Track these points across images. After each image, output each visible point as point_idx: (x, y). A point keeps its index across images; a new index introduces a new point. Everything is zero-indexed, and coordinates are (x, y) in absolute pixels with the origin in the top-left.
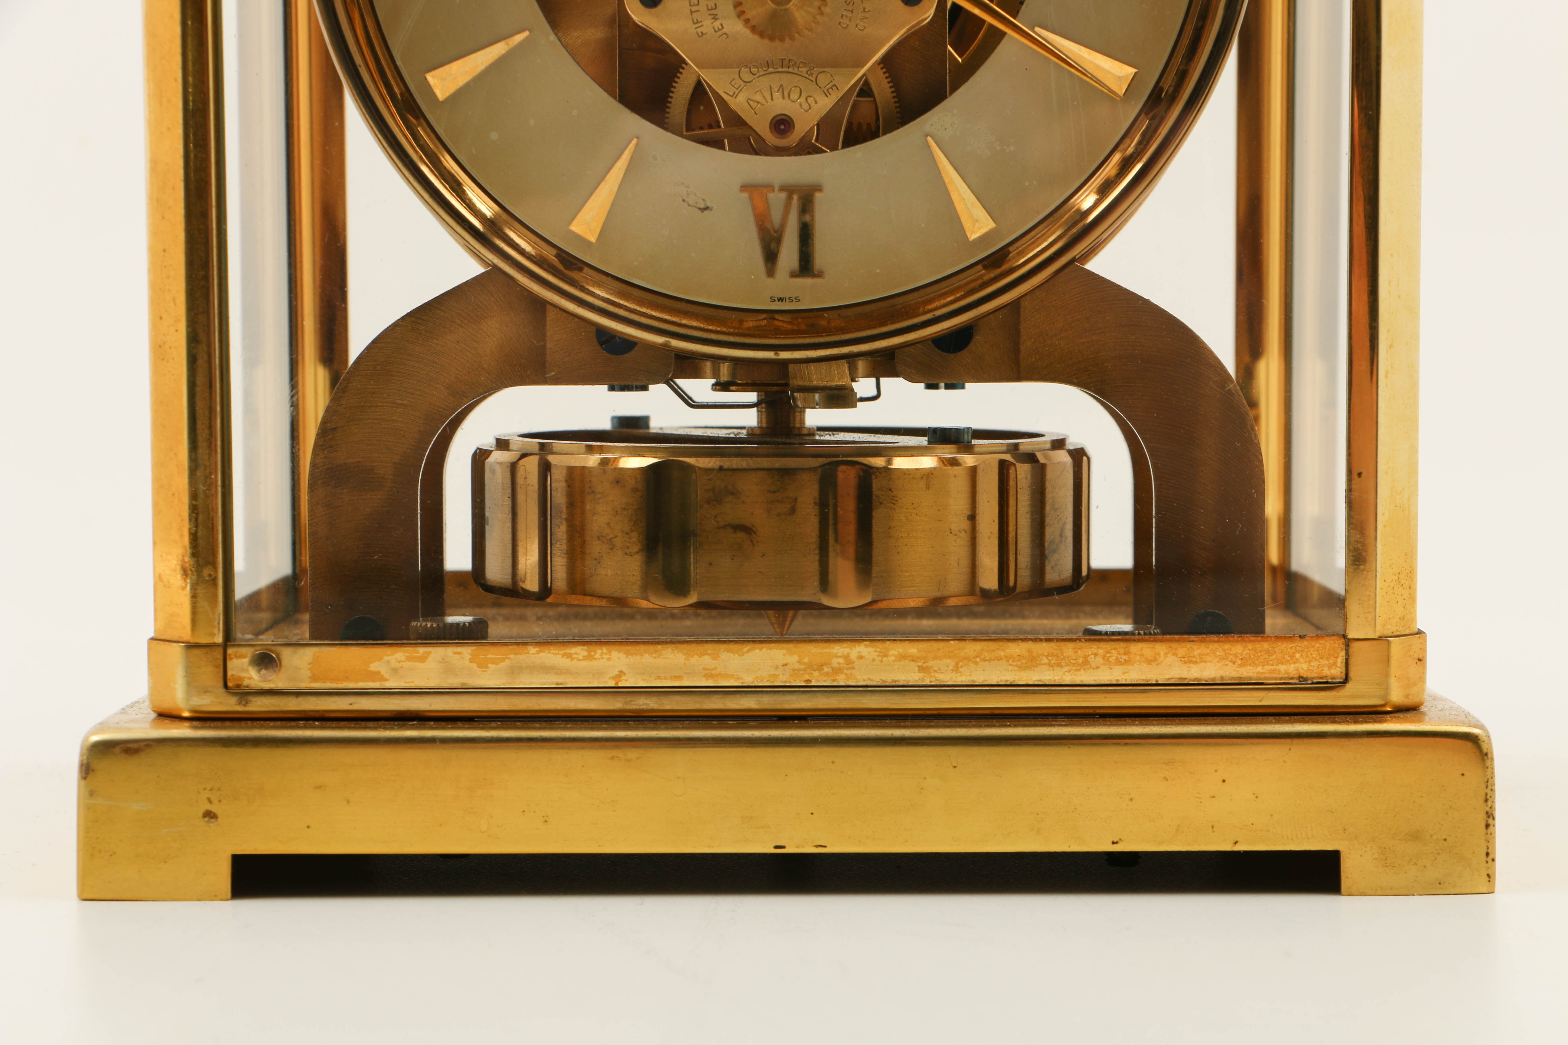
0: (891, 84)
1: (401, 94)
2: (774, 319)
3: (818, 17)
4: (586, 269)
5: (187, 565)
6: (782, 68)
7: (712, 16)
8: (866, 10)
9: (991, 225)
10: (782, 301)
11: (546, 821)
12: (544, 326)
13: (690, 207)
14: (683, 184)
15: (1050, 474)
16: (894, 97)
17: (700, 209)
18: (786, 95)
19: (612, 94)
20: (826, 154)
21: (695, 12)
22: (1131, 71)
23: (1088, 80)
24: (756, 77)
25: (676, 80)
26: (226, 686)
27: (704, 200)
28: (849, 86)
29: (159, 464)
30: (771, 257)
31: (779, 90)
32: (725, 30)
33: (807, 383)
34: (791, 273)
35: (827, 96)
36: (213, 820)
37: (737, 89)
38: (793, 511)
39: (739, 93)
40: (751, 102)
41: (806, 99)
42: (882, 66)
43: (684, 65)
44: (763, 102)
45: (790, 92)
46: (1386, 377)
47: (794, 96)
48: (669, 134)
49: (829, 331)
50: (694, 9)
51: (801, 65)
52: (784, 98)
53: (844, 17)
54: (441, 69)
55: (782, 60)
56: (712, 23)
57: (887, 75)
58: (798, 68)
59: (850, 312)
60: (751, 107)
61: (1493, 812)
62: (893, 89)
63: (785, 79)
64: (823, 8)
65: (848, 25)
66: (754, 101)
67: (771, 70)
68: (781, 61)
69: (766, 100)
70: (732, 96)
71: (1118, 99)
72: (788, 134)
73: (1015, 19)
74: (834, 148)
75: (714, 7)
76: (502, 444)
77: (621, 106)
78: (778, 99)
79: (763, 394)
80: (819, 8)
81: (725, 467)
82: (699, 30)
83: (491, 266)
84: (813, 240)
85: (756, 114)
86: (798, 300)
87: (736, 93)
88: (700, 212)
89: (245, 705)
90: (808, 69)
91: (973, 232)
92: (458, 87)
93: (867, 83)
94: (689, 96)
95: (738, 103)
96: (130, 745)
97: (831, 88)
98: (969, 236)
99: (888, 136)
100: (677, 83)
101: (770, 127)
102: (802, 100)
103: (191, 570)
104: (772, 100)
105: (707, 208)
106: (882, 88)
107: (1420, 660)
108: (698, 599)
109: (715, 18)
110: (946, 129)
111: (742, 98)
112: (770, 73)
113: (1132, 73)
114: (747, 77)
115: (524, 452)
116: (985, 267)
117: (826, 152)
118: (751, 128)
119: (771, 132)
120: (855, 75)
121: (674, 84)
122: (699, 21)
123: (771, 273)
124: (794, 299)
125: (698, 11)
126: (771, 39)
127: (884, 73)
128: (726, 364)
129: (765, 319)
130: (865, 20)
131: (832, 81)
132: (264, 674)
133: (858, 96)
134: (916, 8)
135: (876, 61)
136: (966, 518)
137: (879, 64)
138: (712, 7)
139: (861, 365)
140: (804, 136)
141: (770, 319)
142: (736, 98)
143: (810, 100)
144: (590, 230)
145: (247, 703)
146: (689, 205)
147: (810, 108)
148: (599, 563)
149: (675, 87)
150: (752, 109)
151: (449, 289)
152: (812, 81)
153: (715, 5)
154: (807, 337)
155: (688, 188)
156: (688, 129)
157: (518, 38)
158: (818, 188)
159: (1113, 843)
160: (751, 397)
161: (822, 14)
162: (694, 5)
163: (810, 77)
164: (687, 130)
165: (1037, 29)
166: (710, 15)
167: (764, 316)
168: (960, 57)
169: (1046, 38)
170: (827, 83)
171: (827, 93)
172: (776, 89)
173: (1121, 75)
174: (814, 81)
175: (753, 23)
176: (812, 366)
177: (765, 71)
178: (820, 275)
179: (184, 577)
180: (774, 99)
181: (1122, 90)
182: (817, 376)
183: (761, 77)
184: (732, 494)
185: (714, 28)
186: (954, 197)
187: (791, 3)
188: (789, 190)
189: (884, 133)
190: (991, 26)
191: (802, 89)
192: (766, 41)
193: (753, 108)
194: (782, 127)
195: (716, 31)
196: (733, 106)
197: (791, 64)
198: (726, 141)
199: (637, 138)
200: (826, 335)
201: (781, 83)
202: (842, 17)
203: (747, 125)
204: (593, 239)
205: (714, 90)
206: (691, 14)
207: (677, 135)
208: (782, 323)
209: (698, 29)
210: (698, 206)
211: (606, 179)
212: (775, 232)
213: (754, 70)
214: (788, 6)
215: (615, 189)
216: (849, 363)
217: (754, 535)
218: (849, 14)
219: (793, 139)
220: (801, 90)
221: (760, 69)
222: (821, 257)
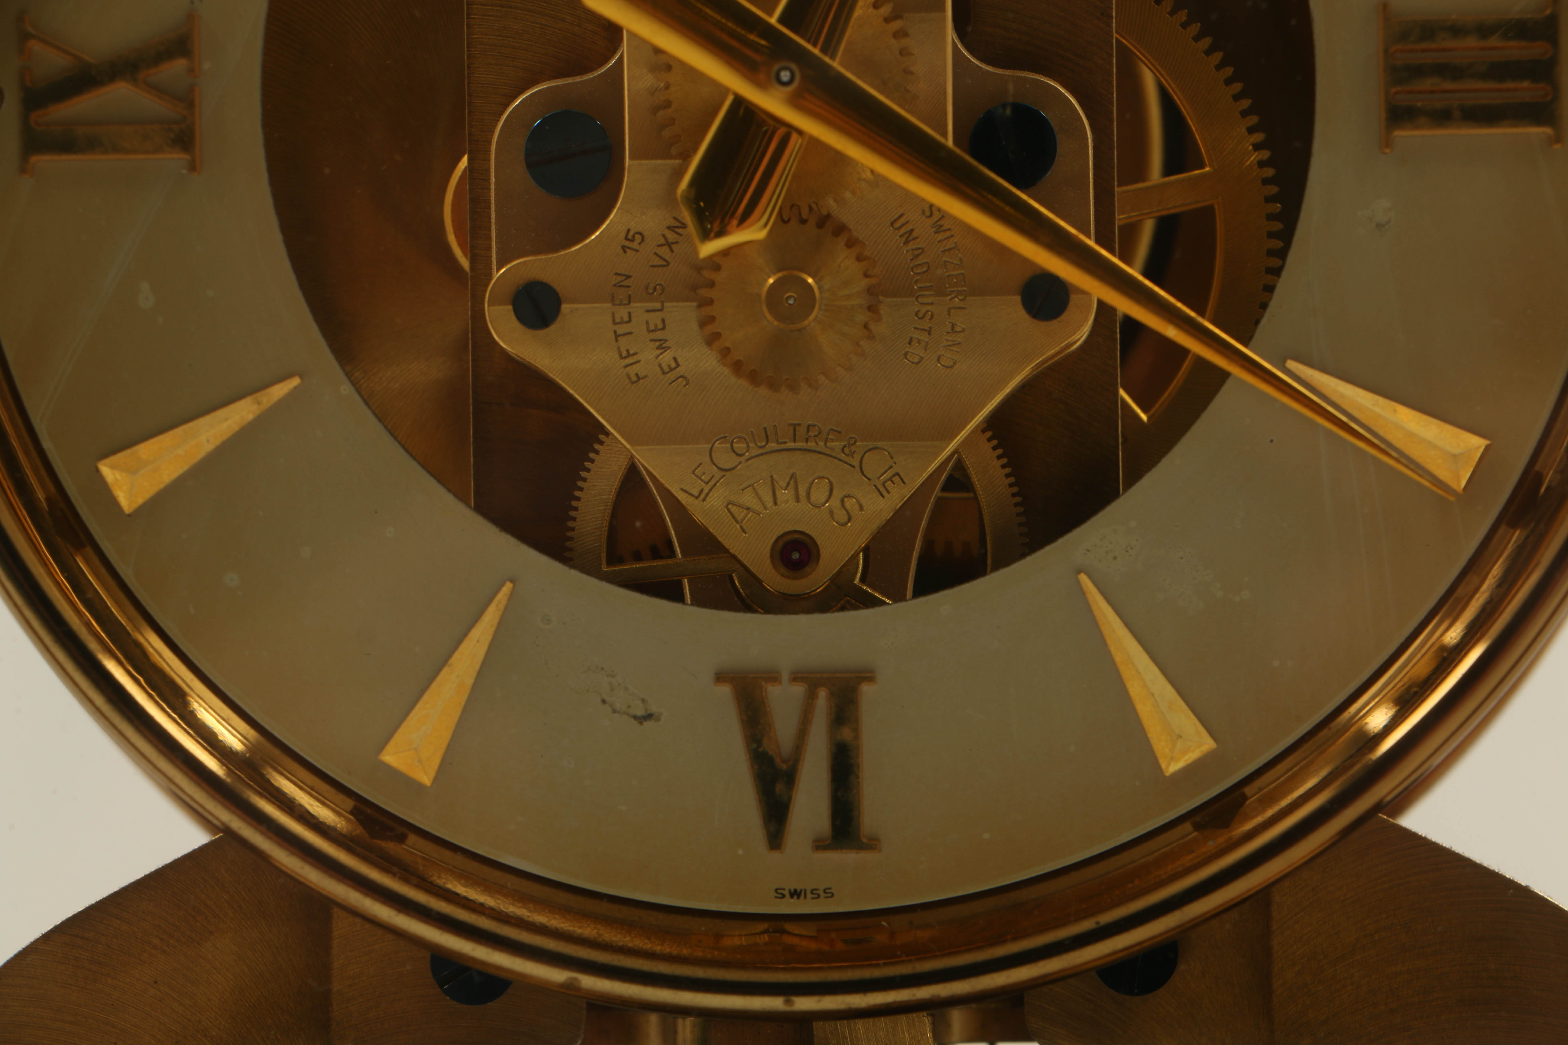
0: (1008, 470)
1: (48, 499)
2: (783, 932)
3: (862, 343)
4: (412, 838)
6: (795, 441)
7: (658, 344)
8: (958, 329)
9: (1208, 744)
10: (798, 898)
13: (616, 715)
14: (602, 669)
16: (1014, 495)
17: (635, 717)
18: (802, 493)
19: (462, 497)
20: (886, 608)
21: (624, 335)
22: (1476, 444)
23: (1392, 461)
24: (743, 459)
25: (588, 464)
27: (643, 701)
28: (925, 475)
30: (776, 812)
31: (788, 484)
32: (681, 371)
34: (816, 841)
35: (883, 496)
37: (707, 483)
39: (711, 490)
40: (733, 509)
41: (842, 501)
42: (989, 434)
43: (602, 437)
44: (758, 507)
45: (810, 488)
47: (819, 494)
48: (574, 573)
49: (891, 956)
50: (621, 330)
51: (831, 437)
52: (798, 500)
53: (915, 342)
54: (128, 452)
55: (795, 426)
56: (657, 357)
57: (1000, 451)
58: (826, 441)
59: (932, 917)
60: (734, 517)
62: (1012, 480)
63: (801, 463)
64: (872, 326)
65: (922, 358)
66: (738, 506)
67: (773, 445)
68: (792, 428)
69: (763, 504)
70: (697, 498)
71: (1452, 499)
72: (808, 569)
73: (1246, 345)
74: (898, 597)
75: (660, 326)
77: (479, 520)
78: (787, 501)
80: (866, 326)
82: (632, 370)
83: (221, 831)
84: (858, 777)
85: (745, 532)
86: (829, 893)
87: (705, 492)
88: (635, 722)
90: (846, 443)
91: (1172, 758)
92: (162, 486)
93: (959, 466)
94: (612, 497)
95: (710, 511)
97: (890, 479)
98: (1163, 766)
99: (1003, 572)
100: (588, 470)
101: (772, 557)
102: (835, 502)
104: (775, 504)
105: (649, 717)
106: (990, 483)
109: (662, 346)
110: (1115, 558)
111: (716, 500)
112: (772, 452)
113: (1479, 447)
114: (726, 460)
116: (1197, 827)
117: (884, 603)
118: (733, 556)
119: (774, 566)
120: (937, 455)
121: (584, 474)
122: (631, 352)
123: (776, 838)
124: (821, 892)
125: (630, 333)
126: (773, 386)
127: (994, 448)
128: (689, 1021)
129: (765, 932)
130: (955, 349)
131: (891, 467)
133: (944, 489)
134: (1054, 324)
135: (977, 426)
137: (985, 431)
138: (656, 325)
139: (957, 1017)
140: (840, 572)
141: (775, 932)
142: (704, 500)
143: (850, 503)
144: (420, 761)
146: (614, 711)
147: (849, 520)
149: (584, 480)
150: (736, 521)
151: (138, 878)
152: (853, 467)
153: (664, 322)
154: (847, 967)
155: (613, 676)
156: (612, 560)
157: (280, 391)
158: (867, 676)
161: (871, 337)
162: (621, 323)
163: (849, 460)
164: (610, 563)
165: (1291, 365)
166: (653, 340)
167: (764, 926)
168: (1145, 411)
169: (1308, 380)
170: (883, 471)
171: (882, 489)
172: (784, 484)
173: (1457, 451)
174: (858, 468)
175: (737, 355)
176: (860, 1025)
177: (761, 447)
178: (872, 844)
180: (779, 502)
181: (1459, 480)
183: (754, 460)
185: (660, 365)
186: (1134, 689)
187: (811, 318)
188: (810, 679)
189: (997, 567)
190: (1200, 361)
191: (834, 483)
192: (763, 391)
193: (739, 518)
194: (795, 556)
195: (664, 373)
196: (700, 517)
197: (811, 434)
198: (686, 582)
199: (513, 582)
200: (885, 964)
201: (792, 471)
202: (910, 344)
203: (726, 551)
204: (426, 779)
205: (661, 484)
206: (617, 340)
207: (588, 572)
208: (798, 938)
209: (629, 369)
210: (632, 712)
211: (451, 661)
212: (783, 761)
213: (739, 446)
214: (806, 322)
215: (470, 681)
216: (933, 1015)
218: (924, 337)
219: (817, 580)
220: (831, 484)
221: (751, 445)
222: (874, 809)
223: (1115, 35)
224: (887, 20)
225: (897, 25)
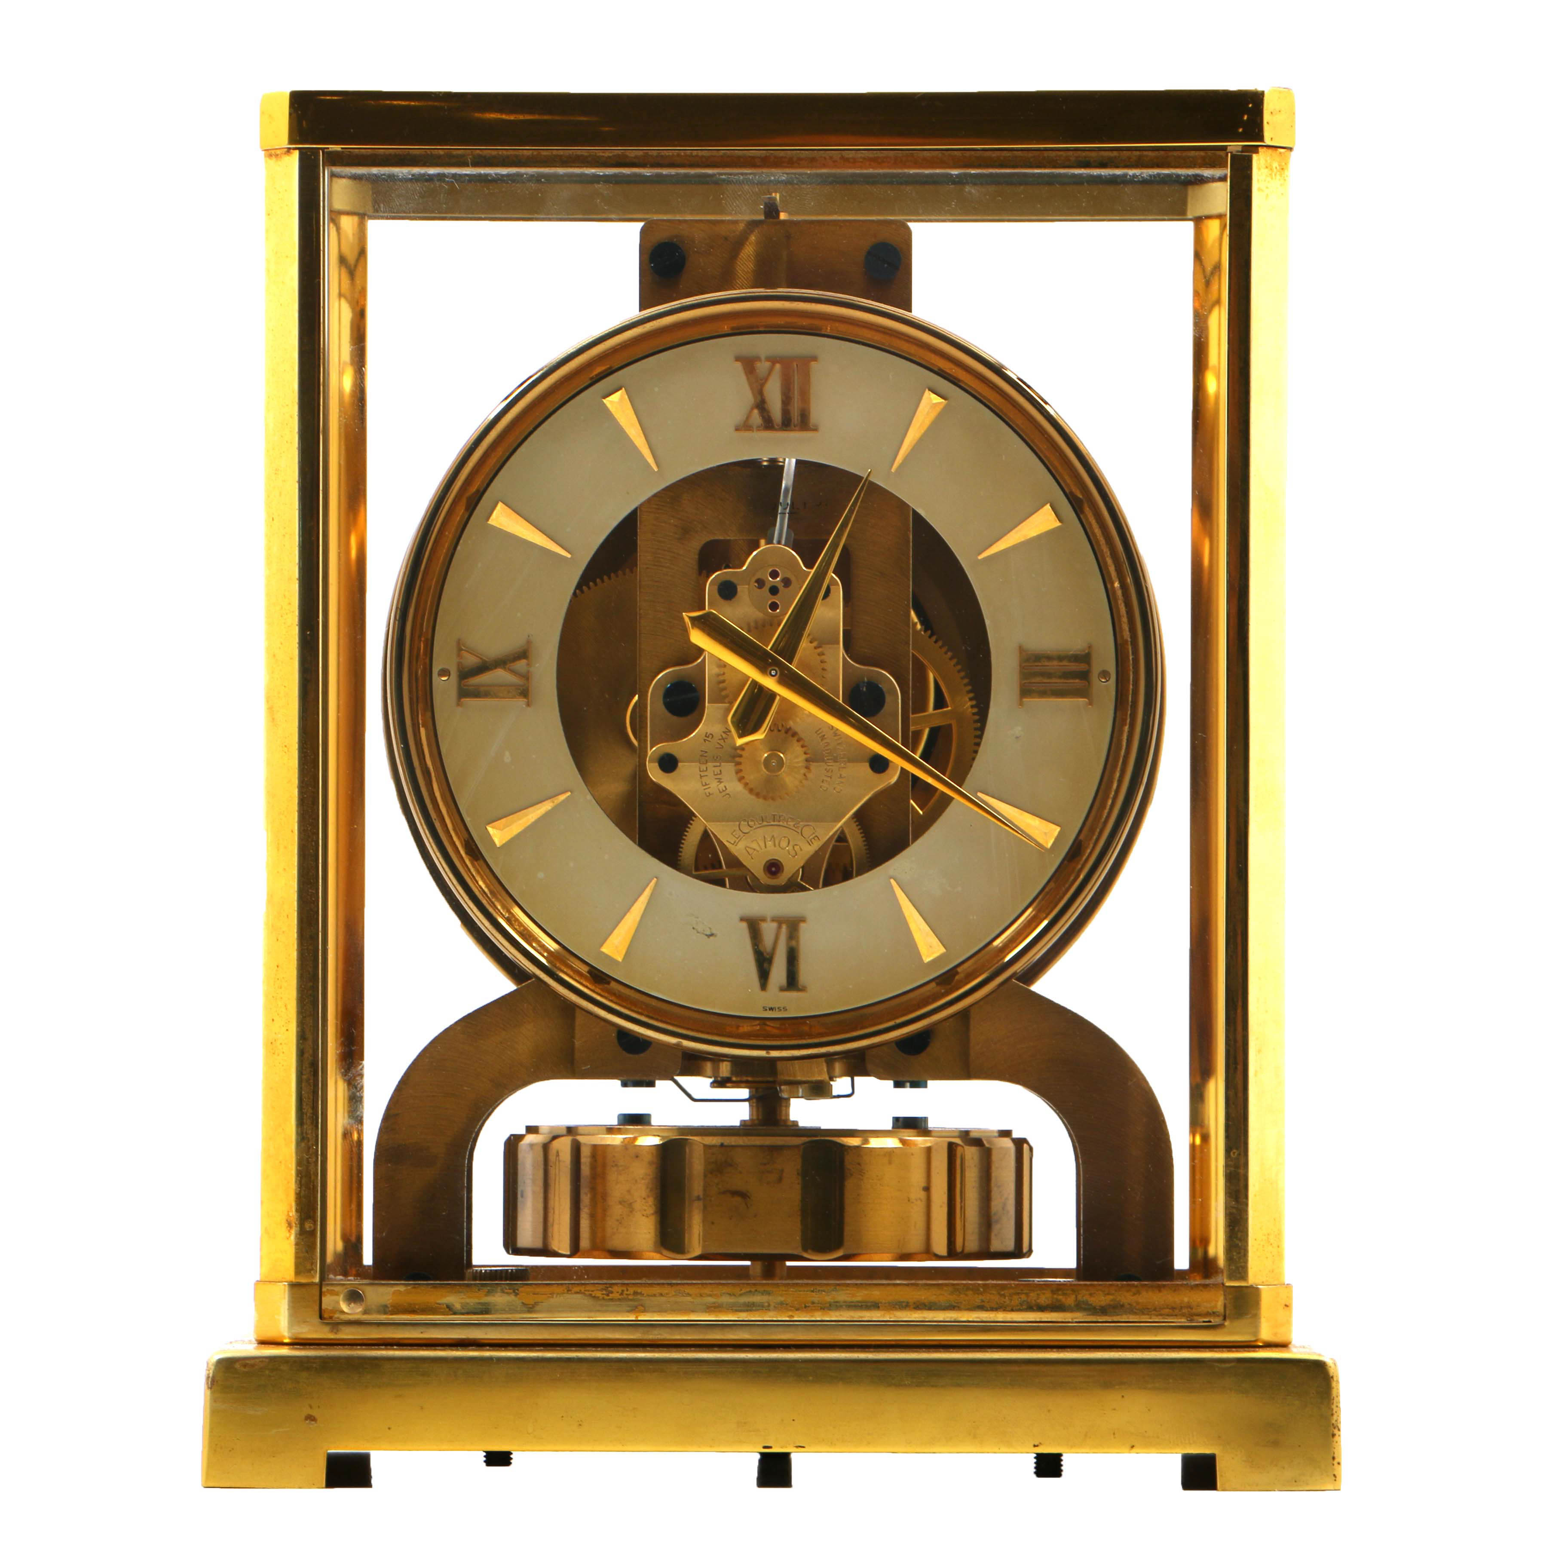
0: (862, 835)
2: (766, 1025)
3: (803, 782)
5: (292, 1219)
6: (774, 822)
7: (718, 780)
8: (843, 776)
9: (942, 950)
10: (773, 1010)
11: (580, 1425)
12: (574, 1029)
13: (698, 934)
14: (693, 915)
15: (995, 1157)
16: (865, 846)
17: (706, 935)
18: (777, 843)
19: (633, 839)
20: (811, 892)
21: (704, 776)
22: (1056, 829)
23: (1019, 835)
24: (752, 829)
25: (686, 828)
26: (321, 1317)
27: (710, 928)
28: (828, 837)
29: (269, 1138)
30: (764, 975)
31: (771, 839)
32: (727, 792)
33: (791, 1078)
34: (780, 987)
35: (810, 845)
36: (313, 1422)
37: (737, 838)
38: (780, 1180)
39: (739, 841)
40: (747, 849)
41: (793, 847)
42: (855, 820)
43: (694, 818)
44: (758, 848)
45: (780, 841)
46: (1256, 1075)
47: (784, 844)
48: (681, 873)
49: (811, 1036)
50: (702, 774)
51: (789, 820)
52: (775, 846)
53: (825, 782)
54: (499, 822)
55: (774, 815)
56: (718, 785)
57: (859, 827)
58: (787, 822)
59: (828, 1020)
60: (748, 852)
61: (1339, 1425)
62: (864, 840)
63: (776, 831)
64: (807, 775)
65: (827, 789)
66: (750, 848)
67: (765, 823)
69: (761, 848)
70: (733, 844)
71: (1045, 852)
72: (779, 875)
73: (961, 787)
74: (816, 887)
75: (719, 772)
76: (531, 1130)
77: (640, 850)
78: (770, 847)
79: (754, 1090)
80: (805, 775)
81: (726, 1144)
83: (520, 985)
84: (798, 961)
85: (753, 859)
86: (785, 1009)
87: (736, 842)
88: (706, 937)
89: (336, 1333)
90: (795, 823)
91: (927, 956)
92: (512, 836)
93: (843, 832)
94: (697, 843)
95: (738, 849)
96: (247, 1362)
97: (814, 838)
98: (924, 959)
99: (860, 877)
100: (688, 832)
101: (764, 869)
102: (790, 848)
103: (296, 1224)
104: (766, 847)
105: (712, 935)
106: (855, 840)
107: (1286, 1306)
108: (702, 1251)
109: (720, 781)
110: (906, 873)
111: (741, 845)
112: (764, 826)
114: (746, 829)
115: (555, 1134)
116: (938, 984)
117: (810, 890)
118: (748, 870)
119: (765, 874)
120: (833, 828)
121: (686, 833)
122: (707, 783)
123: (764, 986)
124: (782, 1009)
125: (706, 776)
126: (765, 799)
127: (857, 825)
128: (725, 1063)
129: (759, 1025)
130: (841, 784)
131: (814, 833)
132: (353, 1307)
133: (836, 842)
134: (882, 775)
135: (850, 816)
136: (921, 1189)
137: (853, 818)
138: (717, 772)
139: (838, 1064)
140: (792, 876)
141: (761, 1025)
142: (736, 845)
143: (797, 848)
144: (617, 951)
145: (338, 1331)
146: (698, 932)
147: (796, 855)
148: (620, 1223)
149: (686, 836)
150: (749, 854)
152: (798, 832)
153: (720, 771)
154: (792, 1039)
155: (698, 918)
156: (697, 869)
157: (562, 797)
158: (803, 920)
159: (1035, 1446)
160: (744, 1093)
161: (806, 779)
162: (703, 771)
163: (796, 830)
165: (980, 794)
166: (716, 779)
167: (758, 1022)
168: (921, 810)
169: (985, 801)
170: (810, 834)
171: (810, 842)
172: (769, 840)
173: (1048, 832)
174: (800, 833)
175: (751, 786)
176: (797, 1063)
177: (760, 824)
178: (803, 989)
179: (289, 1228)
181: (1048, 844)
182: (799, 1072)
183: (758, 829)
184: (731, 1165)
185: (719, 789)
186: (913, 927)
187: (782, 771)
188: (779, 921)
189: (856, 876)
190: (944, 792)
192: (761, 801)
193: (751, 853)
194: (773, 869)
195: (720, 792)
196: (734, 852)
197: (781, 819)
198: (727, 879)
199: (656, 878)
200: (808, 1038)
201: (772, 834)
202: (823, 782)
203: (744, 866)
204: (620, 959)
205: (719, 839)
206: (701, 778)
207: (688, 874)
208: (771, 1028)
209: (706, 791)
210: (705, 933)
211: (631, 910)
212: (768, 954)
213: (751, 823)
214: (780, 773)
215: (638, 919)
216: (827, 1062)
217: (748, 1199)
218: (829, 779)
219: (782, 879)
220: (789, 839)
221: (756, 823)
222: (805, 974)
223: (911, 651)
224: (815, 648)
225: (820, 650)
